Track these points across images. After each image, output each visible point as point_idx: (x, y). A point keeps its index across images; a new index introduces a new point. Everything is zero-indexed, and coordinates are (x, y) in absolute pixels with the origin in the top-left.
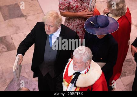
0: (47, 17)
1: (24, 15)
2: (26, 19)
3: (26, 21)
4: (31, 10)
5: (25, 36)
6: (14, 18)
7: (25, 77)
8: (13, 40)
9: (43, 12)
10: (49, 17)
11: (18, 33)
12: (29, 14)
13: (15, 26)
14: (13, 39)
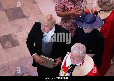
0: (42, 19)
1: (26, 16)
2: (27, 19)
3: (28, 21)
4: (31, 12)
5: (27, 34)
6: (17, 19)
7: (27, 68)
8: (17, 38)
9: (41, 13)
10: (44, 19)
11: (21, 32)
12: (30, 15)
13: (19, 26)
14: (17, 36)
